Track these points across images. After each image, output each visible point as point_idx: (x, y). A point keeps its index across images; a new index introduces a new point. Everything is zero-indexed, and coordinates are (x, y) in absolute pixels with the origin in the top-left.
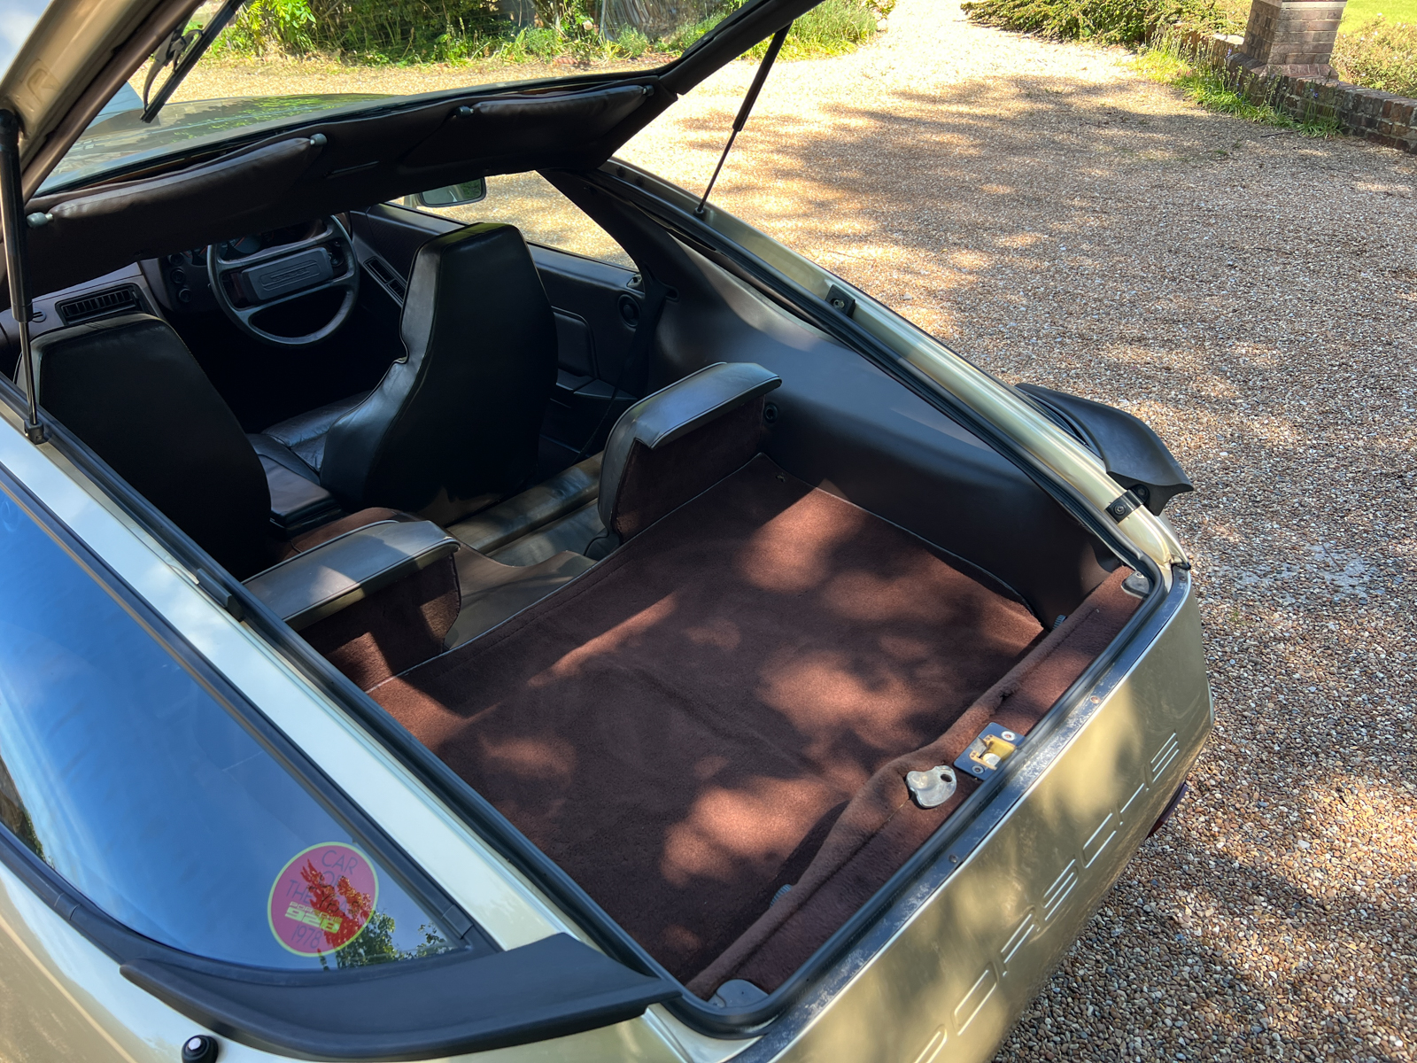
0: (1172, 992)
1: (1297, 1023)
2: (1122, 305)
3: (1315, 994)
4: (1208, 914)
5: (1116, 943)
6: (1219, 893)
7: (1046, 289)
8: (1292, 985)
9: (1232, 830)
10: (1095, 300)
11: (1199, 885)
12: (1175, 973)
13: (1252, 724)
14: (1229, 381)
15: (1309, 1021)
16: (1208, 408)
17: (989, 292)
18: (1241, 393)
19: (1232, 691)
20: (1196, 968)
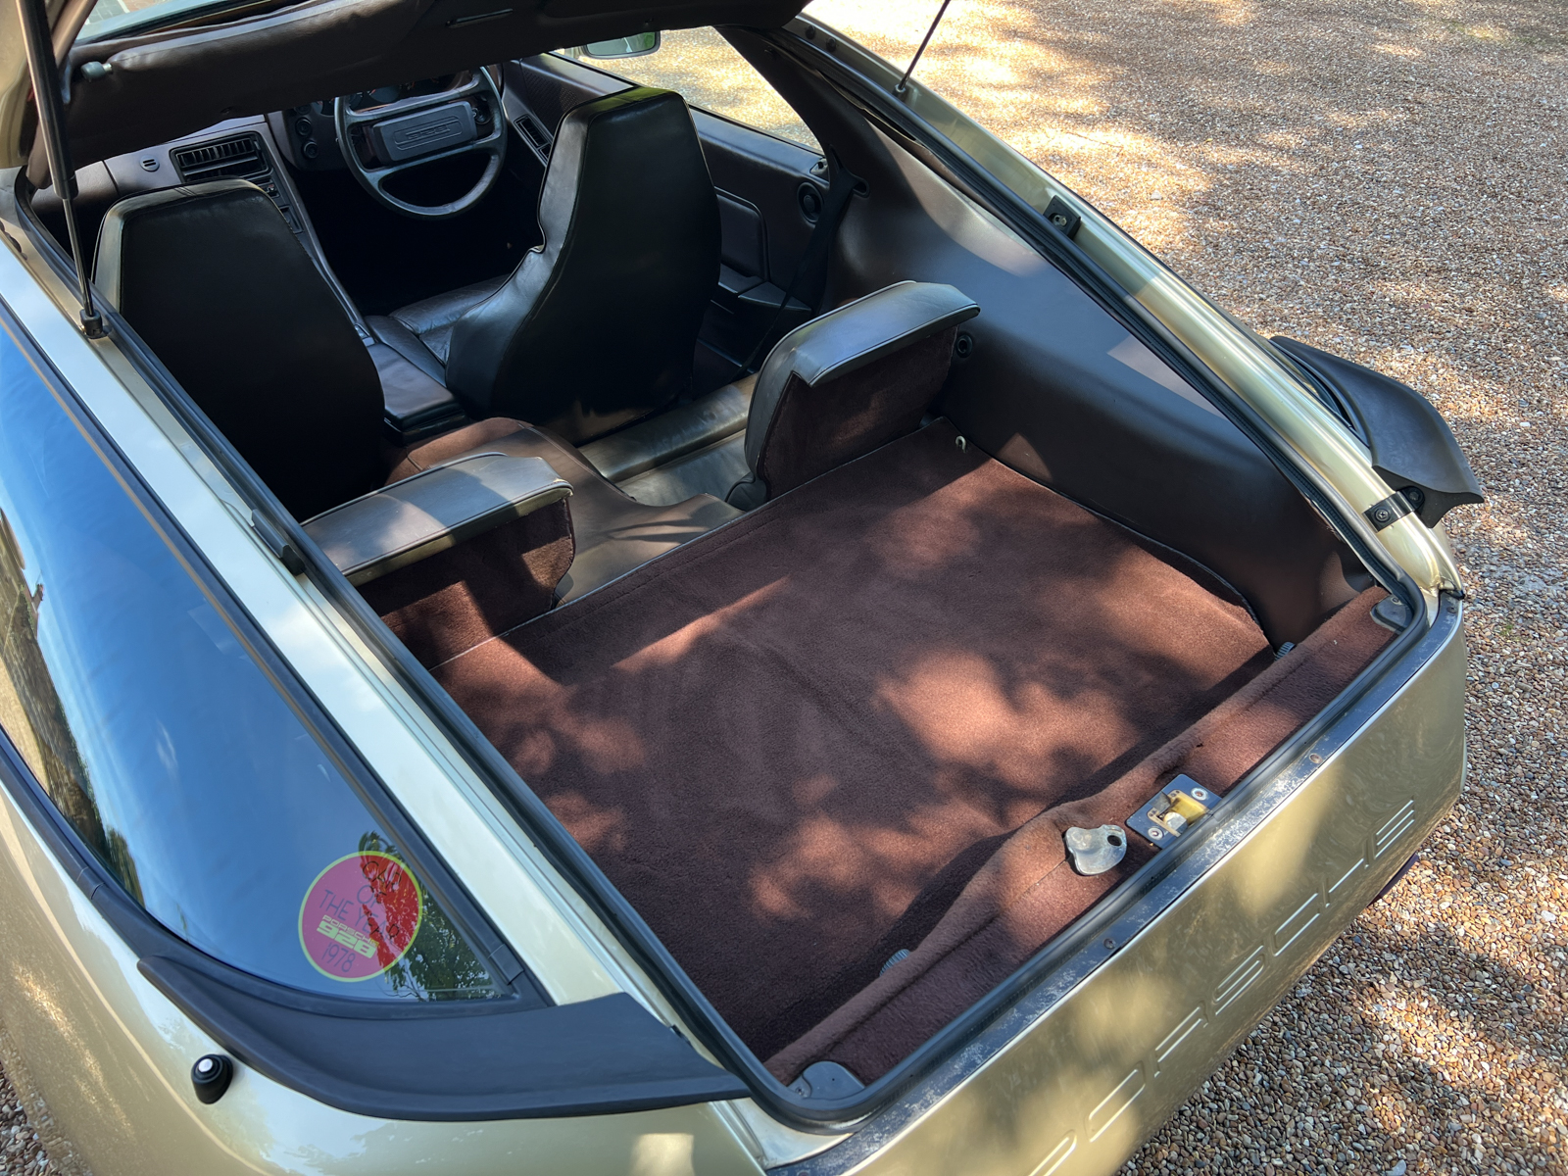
0: (1359, 1071)
1: (1504, 1125)
3: (1532, 1095)
4: (1417, 985)
5: (1300, 1005)
6: (1434, 962)
8: (1508, 1082)
9: (1463, 890)
11: (1411, 950)
12: (1366, 1049)
13: (1508, 765)
14: (1545, 332)
15: (1520, 1126)
16: (1513, 365)
19: (1489, 722)
20: (1393, 1047)
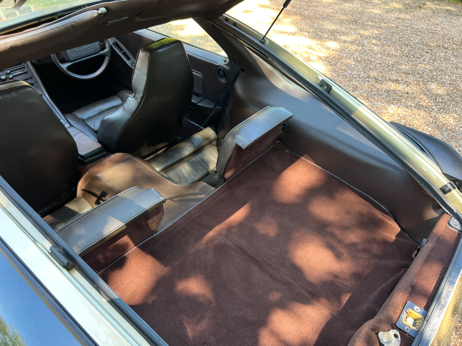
2: (389, 66)
7: (361, 58)
10: (379, 64)
14: (430, 99)
16: (422, 110)
17: (340, 59)
18: (434, 104)
